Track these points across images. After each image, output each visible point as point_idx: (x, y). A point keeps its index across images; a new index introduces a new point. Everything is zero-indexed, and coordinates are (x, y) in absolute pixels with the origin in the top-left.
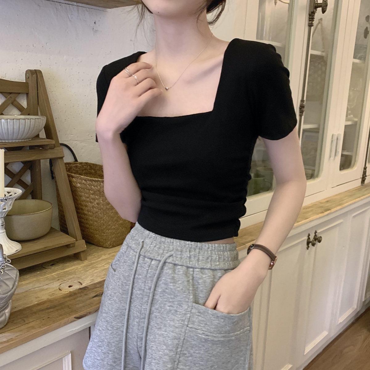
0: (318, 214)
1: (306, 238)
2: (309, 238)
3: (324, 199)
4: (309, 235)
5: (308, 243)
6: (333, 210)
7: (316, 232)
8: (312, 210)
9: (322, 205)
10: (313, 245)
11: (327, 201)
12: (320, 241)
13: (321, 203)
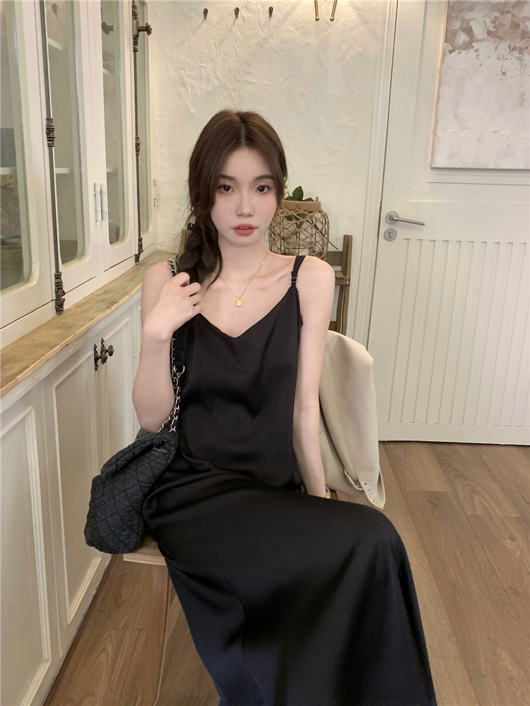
0: (103, 310)
1: (92, 352)
2: (96, 352)
3: (99, 289)
4: (95, 347)
5: (96, 360)
6: (121, 302)
7: (103, 341)
8: (91, 307)
9: (100, 298)
10: (104, 361)
11: (105, 292)
12: (111, 354)
13: (98, 295)
